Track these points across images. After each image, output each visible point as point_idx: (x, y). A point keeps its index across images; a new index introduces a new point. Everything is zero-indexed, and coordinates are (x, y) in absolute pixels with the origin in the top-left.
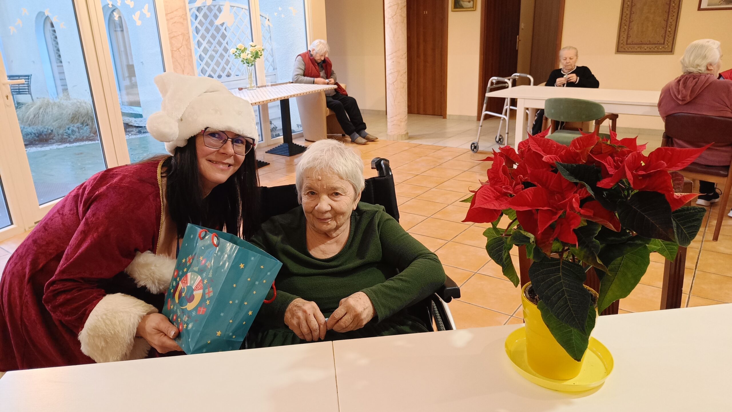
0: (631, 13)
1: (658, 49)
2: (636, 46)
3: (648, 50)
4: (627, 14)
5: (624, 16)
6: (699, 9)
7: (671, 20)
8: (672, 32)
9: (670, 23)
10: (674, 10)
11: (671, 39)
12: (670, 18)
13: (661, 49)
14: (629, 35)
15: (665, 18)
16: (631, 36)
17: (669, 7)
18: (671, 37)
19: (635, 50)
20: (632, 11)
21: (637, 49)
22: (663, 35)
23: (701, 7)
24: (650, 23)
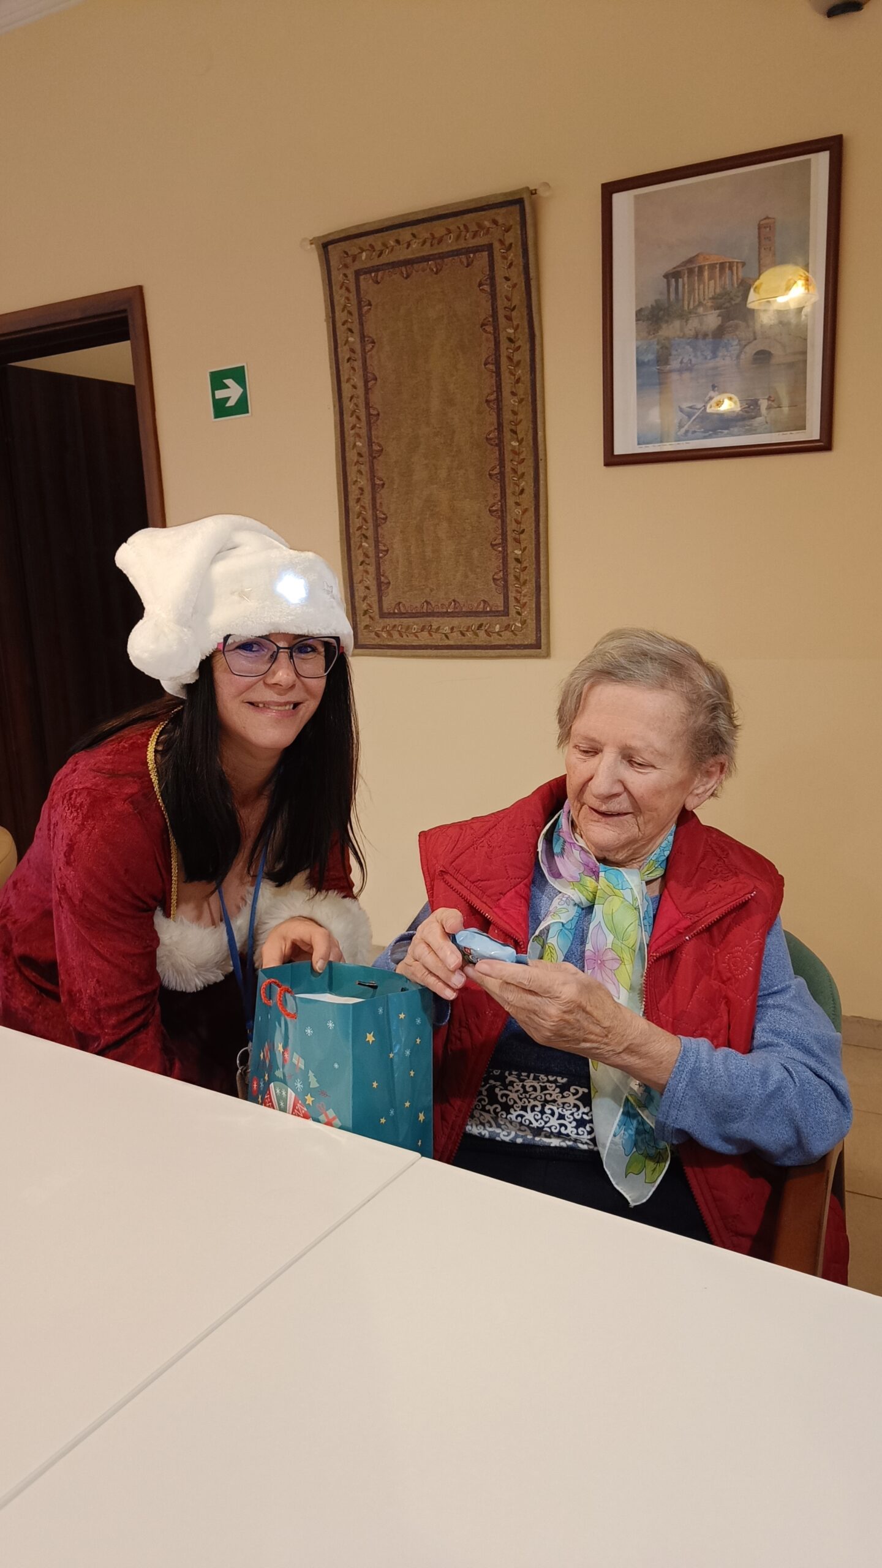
0: (373, 485)
1: (488, 633)
2: (415, 624)
3: (455, 639)
4: (361, 489)
5: (352, 497)
6: (612, 460)
7: (518, 511)
8: (529, 561)
9: (514, 526)
10: (521, 469)
11: (529, 588)
12: (511, 501)
13: (498, 633)
14: (382, 578)
15: (491, 501)
16: (389, 583)
17: (500, 455)
18: (525, 583)
19: (410, 640)
20: (374, 476)
21: (418, 634)
22: (496, 573)
23: (617, 452)
24: (445, 524)
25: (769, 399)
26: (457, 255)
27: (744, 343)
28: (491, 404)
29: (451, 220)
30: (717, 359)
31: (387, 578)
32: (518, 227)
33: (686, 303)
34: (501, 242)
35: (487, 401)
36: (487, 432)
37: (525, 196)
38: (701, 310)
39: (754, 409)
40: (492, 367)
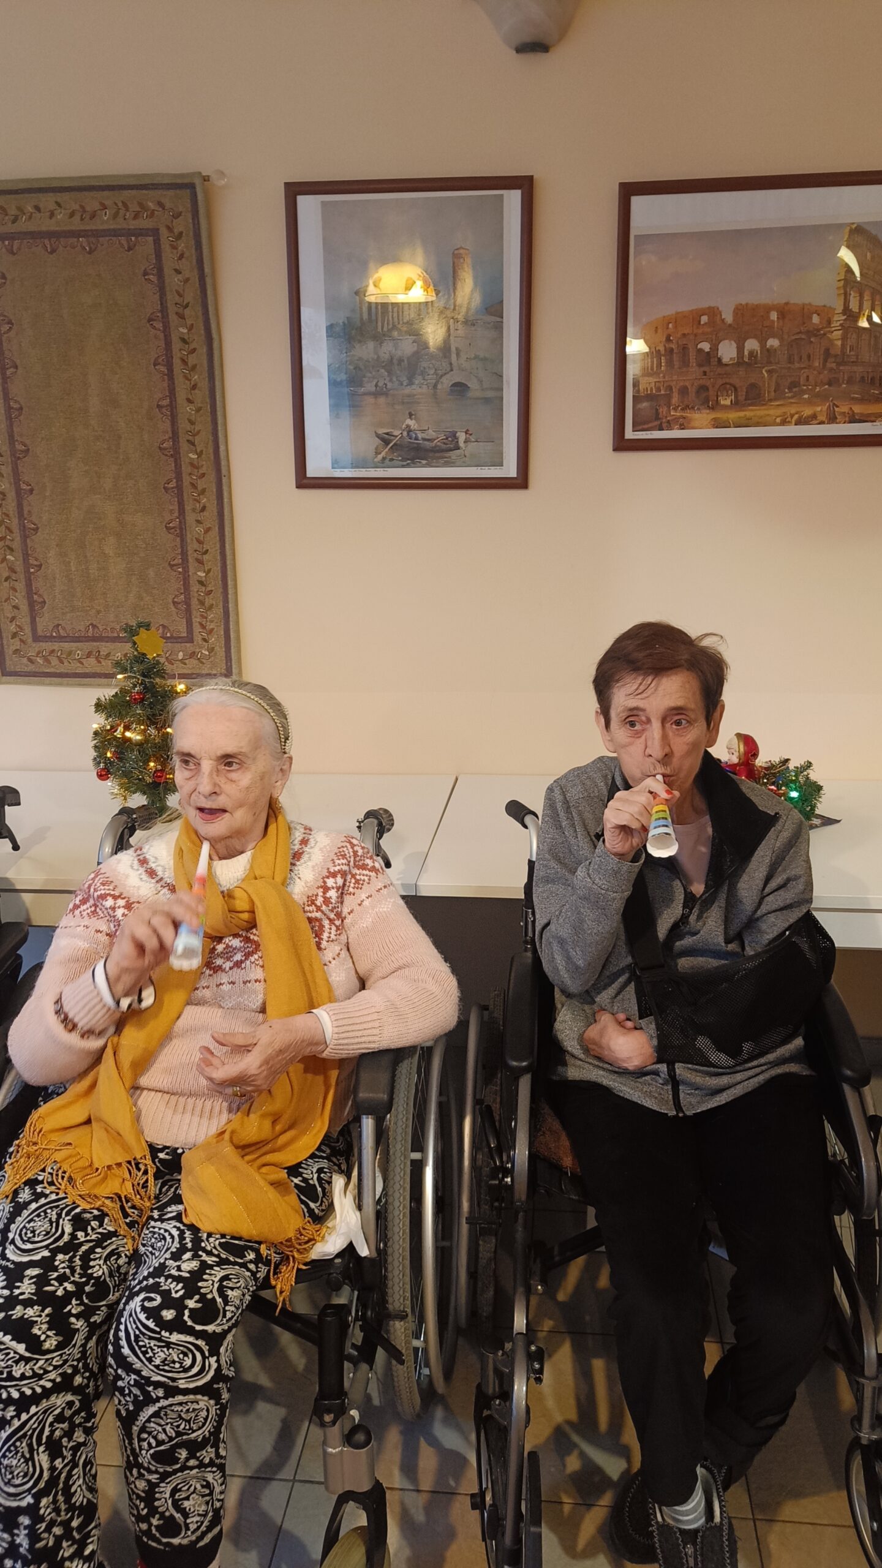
0: (18, 492)
1: (170, 661)
2: (79, 649)
6: (304, 482)
7: (200, 529)
8: (214, 585)
9: (196, 545)
10: (201, 484)
11: (216, 614)
12: (191, 518)
13: (182, 661)
14: (35, 597)
15: (168, 517)
16: (44, 602)
17: (176, 466)
18: (211, 607)
19: (75, 667)
20: (20, 480)
21: (84, 661)
22: (176, 596)
23: (309, 474)
24: (112, 540)
25: (466, 433)
26: (115, 236)
27: (440, 373)
28: (164, 410)
29: (106, 193)
30: (414, 387)
31: (40, 596)
32: (190, 216)
33: (380, 324)
34: (170, 229)
35: (158, 406)
36: (159, 441)
37: (197, 182)
38: (395, 334)
39: (453, 441)
40: (164, 369)
